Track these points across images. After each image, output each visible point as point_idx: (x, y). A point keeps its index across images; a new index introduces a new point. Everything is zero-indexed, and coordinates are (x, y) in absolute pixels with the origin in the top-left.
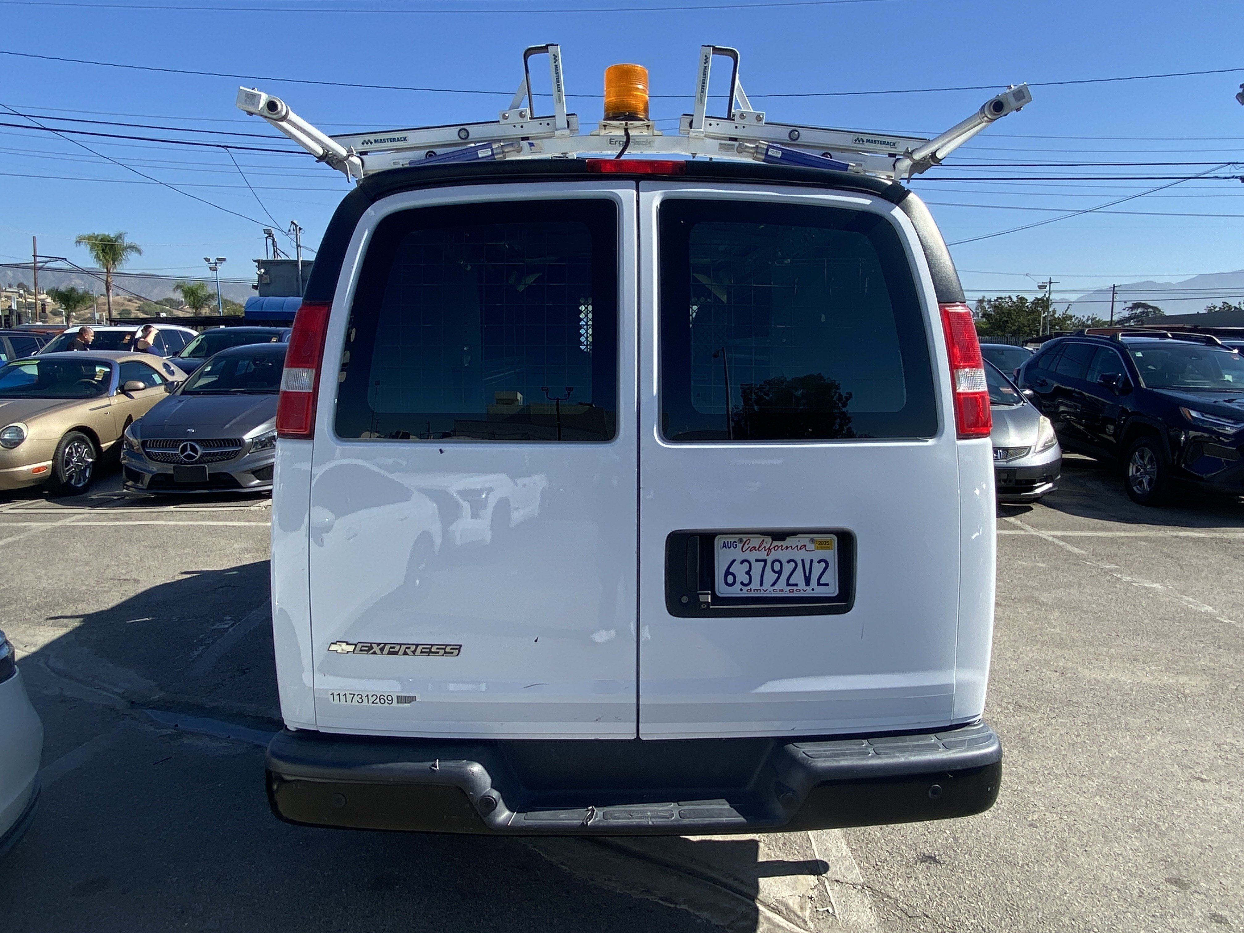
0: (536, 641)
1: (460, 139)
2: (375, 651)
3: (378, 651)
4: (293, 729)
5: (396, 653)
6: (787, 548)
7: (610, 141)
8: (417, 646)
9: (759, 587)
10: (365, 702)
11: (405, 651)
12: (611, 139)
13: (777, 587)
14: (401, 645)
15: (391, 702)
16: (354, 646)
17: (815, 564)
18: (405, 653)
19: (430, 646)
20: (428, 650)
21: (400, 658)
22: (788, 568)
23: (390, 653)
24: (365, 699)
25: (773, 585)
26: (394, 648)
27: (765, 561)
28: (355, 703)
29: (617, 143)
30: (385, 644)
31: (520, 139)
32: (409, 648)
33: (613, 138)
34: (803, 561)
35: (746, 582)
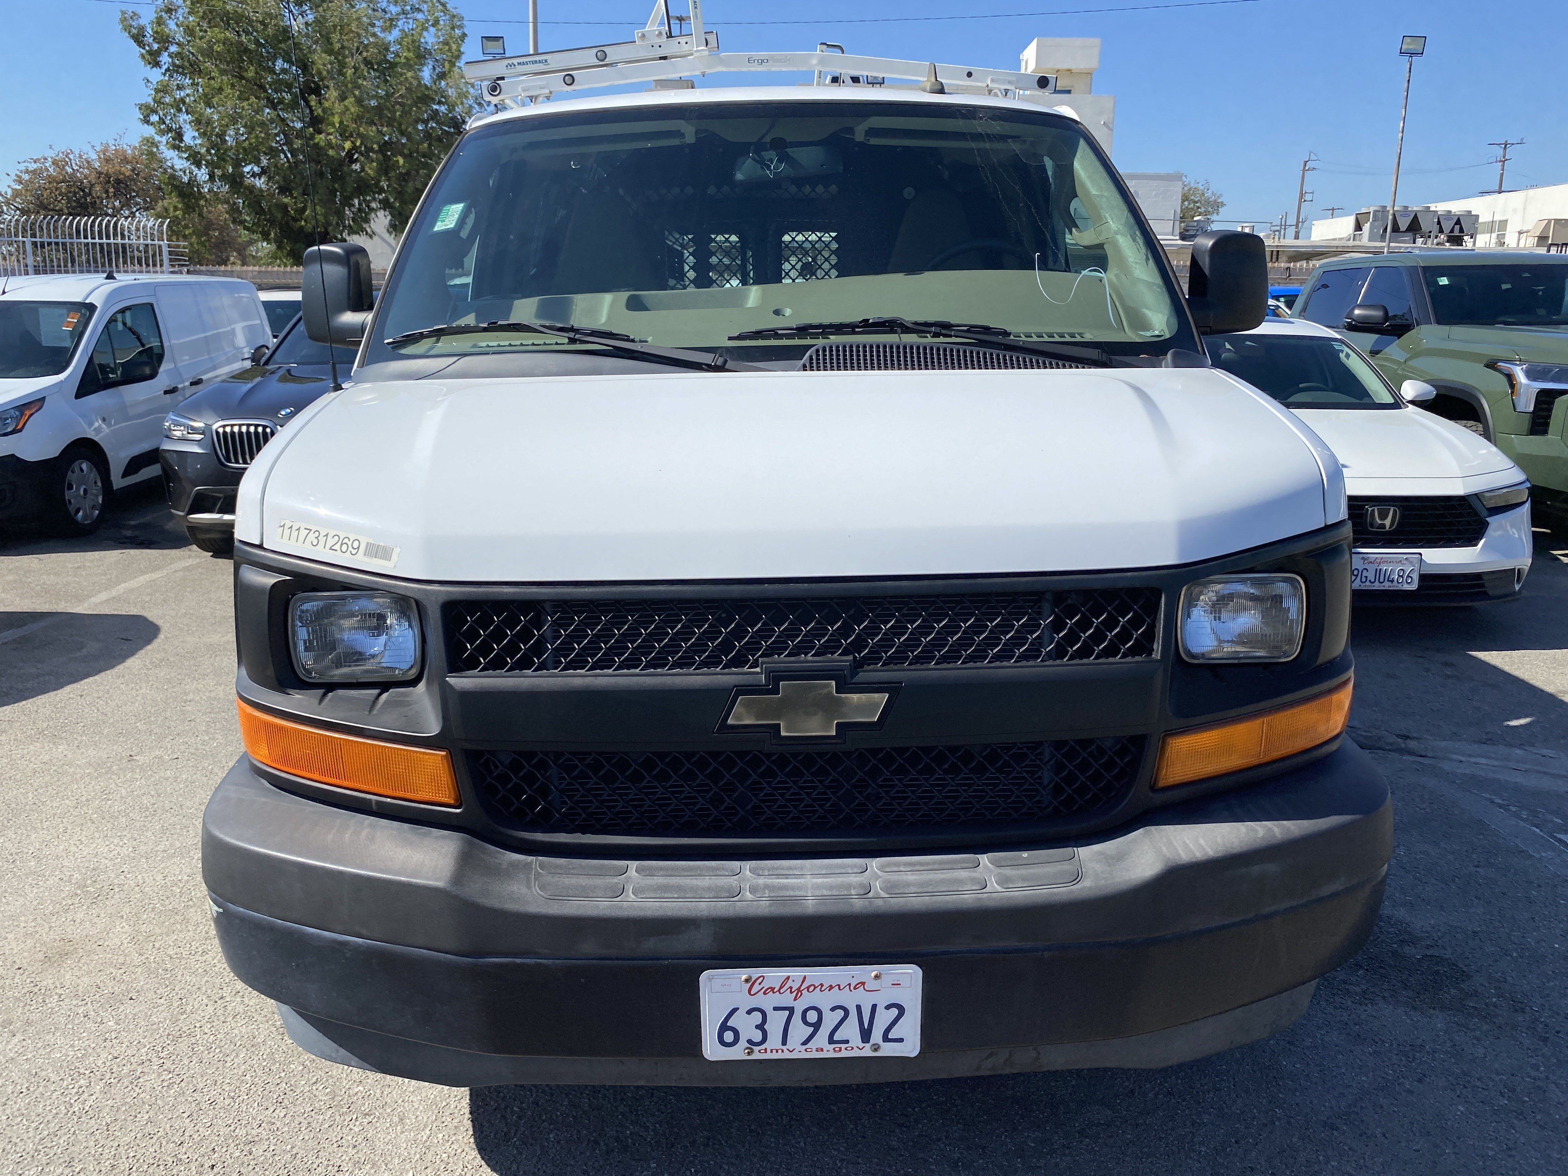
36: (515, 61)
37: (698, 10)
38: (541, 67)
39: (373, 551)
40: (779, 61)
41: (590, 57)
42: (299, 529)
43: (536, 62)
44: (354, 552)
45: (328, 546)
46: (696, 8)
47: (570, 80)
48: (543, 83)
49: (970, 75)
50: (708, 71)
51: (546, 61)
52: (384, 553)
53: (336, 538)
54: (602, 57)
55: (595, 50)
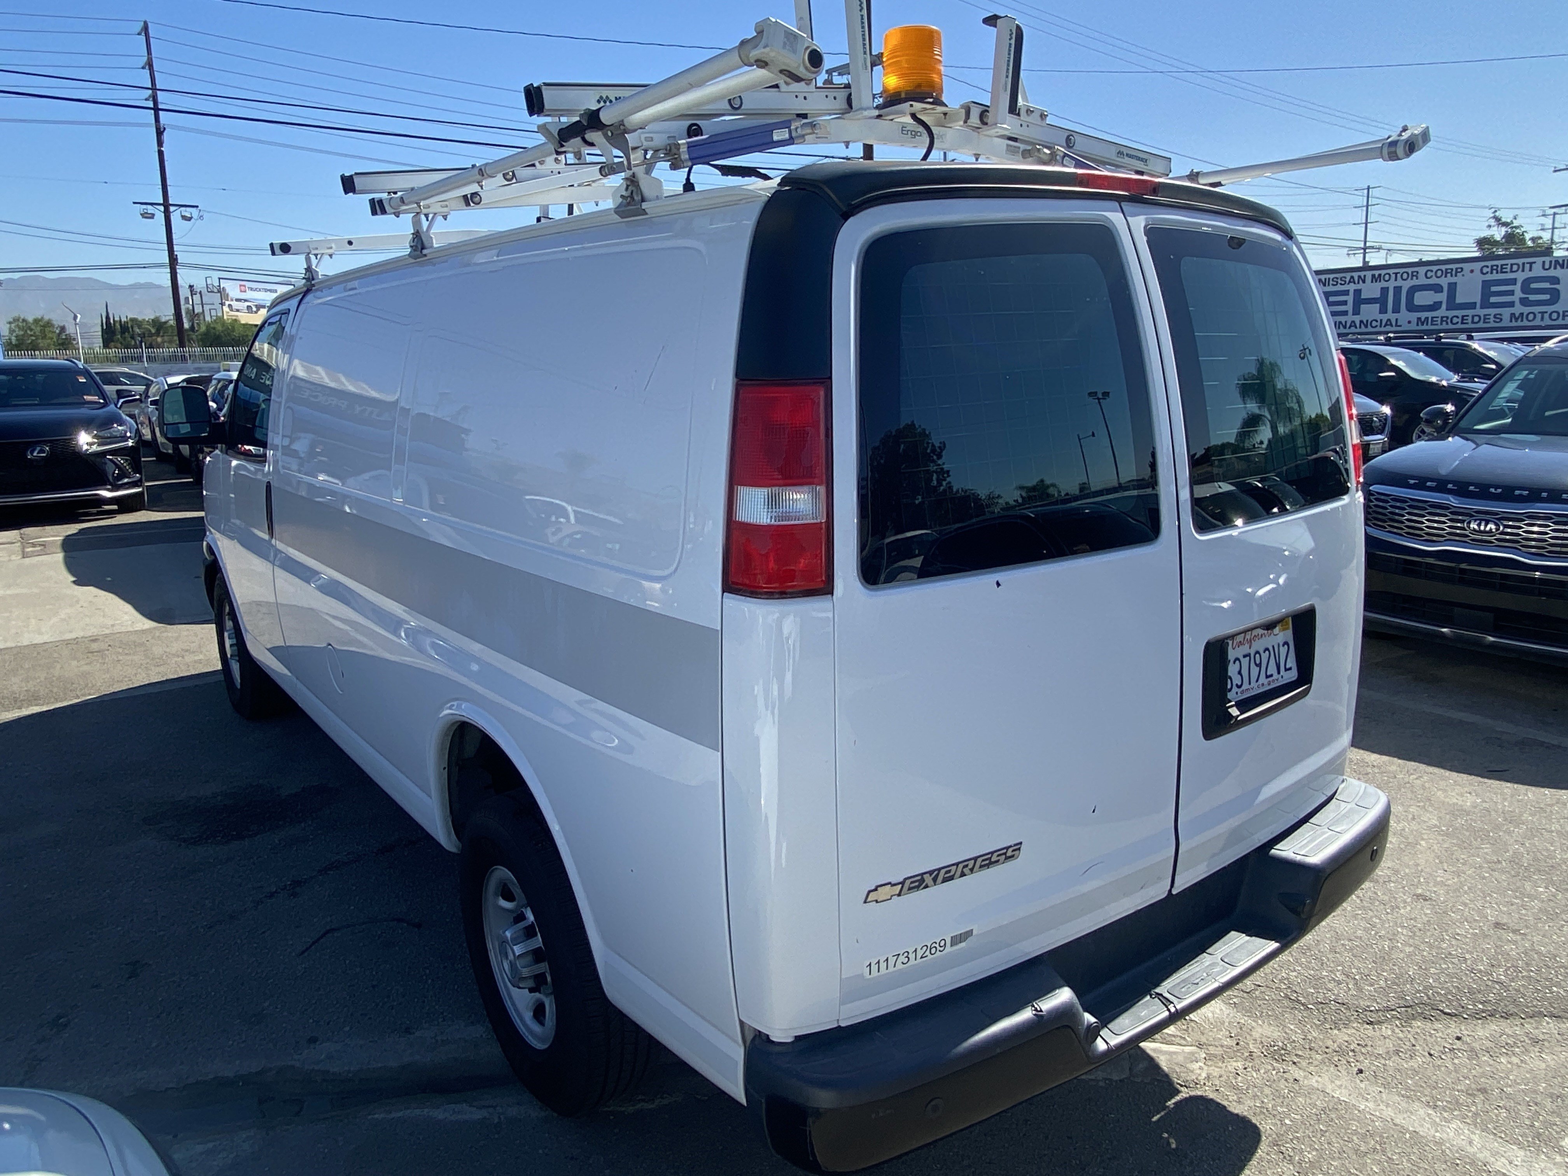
0: (1094, 812)
1: (730, 108)
2: (927, 884)
3: (931, 883)
4: (789, 1040)
5: (952, 878)
6: (1262, 635)
7: (902, 130)
8: (975, 859)
9: (1248, 687)
10: (912, 962)
11: (962, 871)
12: (903, 127)
13: (1260, 682)
14: (957, 864)
15: (943, 948)
16: (901, 885)
17: (1281, 645)
18: (963, 875)
19: (989, 856)
20: (987, 862)
21: (957, 882)
22: (1265, 656)
23: (945, 880)
24: (912, 956)
25: (1257, 681)
26: (949, 871)
27: (1249, 655)
28: (899, 966)
29: (909, 132)
30: (939, 870)
31: (795, 116)
32: (967, 866)
33: (905, 125)
34: (1273, 647)
35: (1239, 684)
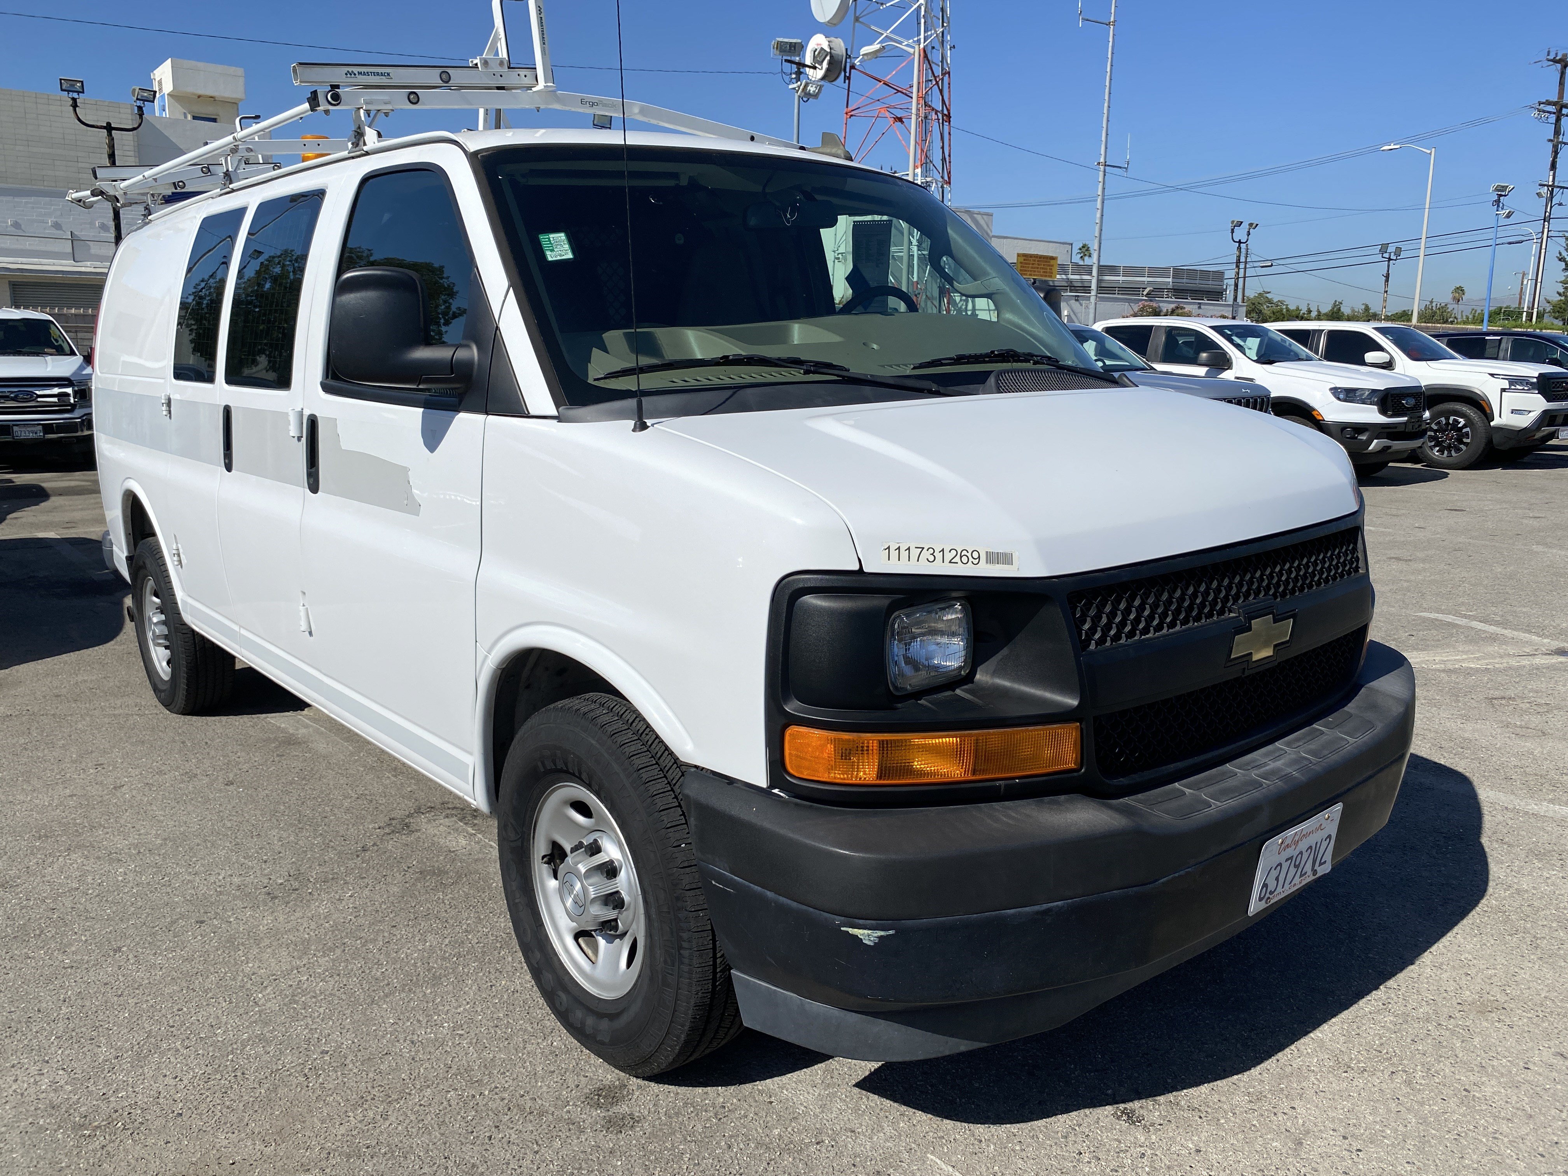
36: (356, 70)
37: (546, 46)
38: (383, 81)
39: (993, 558)
40: (605, 105)
41: (433, 77)
42: (909, 549)
43: (378, 74)
44: (976, 561)
45: (947, 559)
46: (544, 43)
47: (414, 99)
48: (386, 98)
49: (752, 139)
50: (542, 107)
51: (388, 74)
52: (1006, 558)
53: (954, 552)
54: (446, 79)
55: (440, 70)
